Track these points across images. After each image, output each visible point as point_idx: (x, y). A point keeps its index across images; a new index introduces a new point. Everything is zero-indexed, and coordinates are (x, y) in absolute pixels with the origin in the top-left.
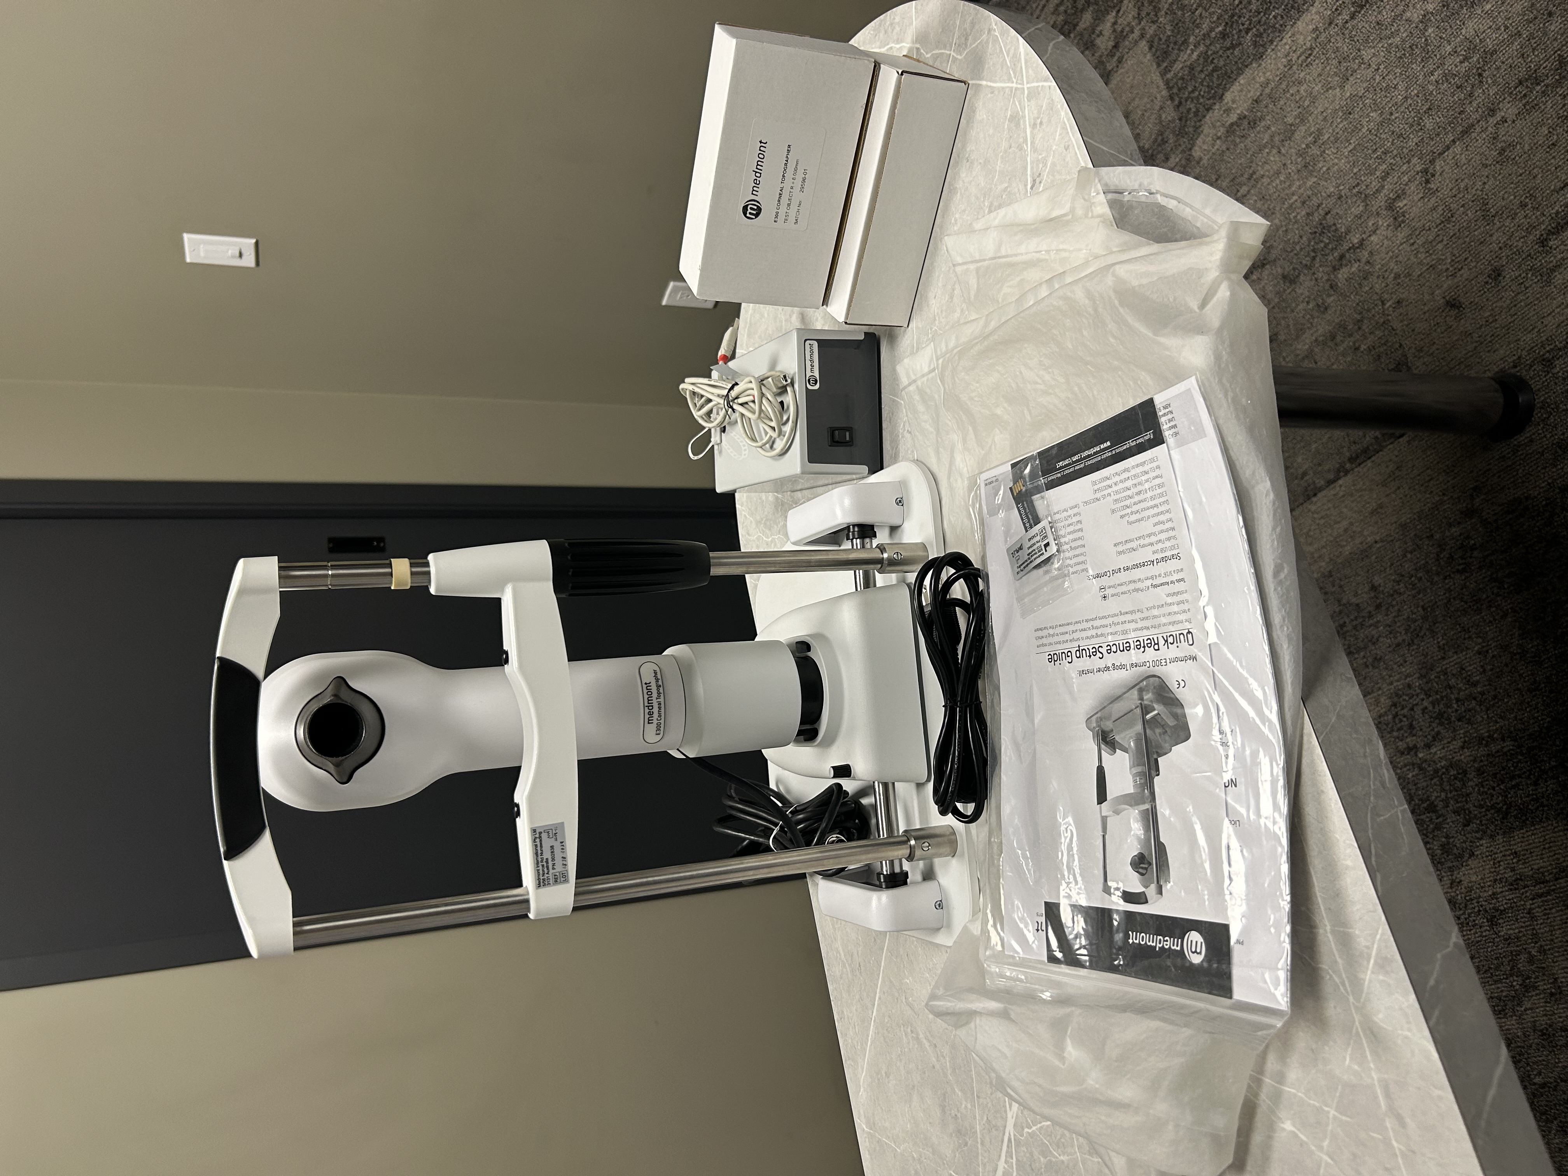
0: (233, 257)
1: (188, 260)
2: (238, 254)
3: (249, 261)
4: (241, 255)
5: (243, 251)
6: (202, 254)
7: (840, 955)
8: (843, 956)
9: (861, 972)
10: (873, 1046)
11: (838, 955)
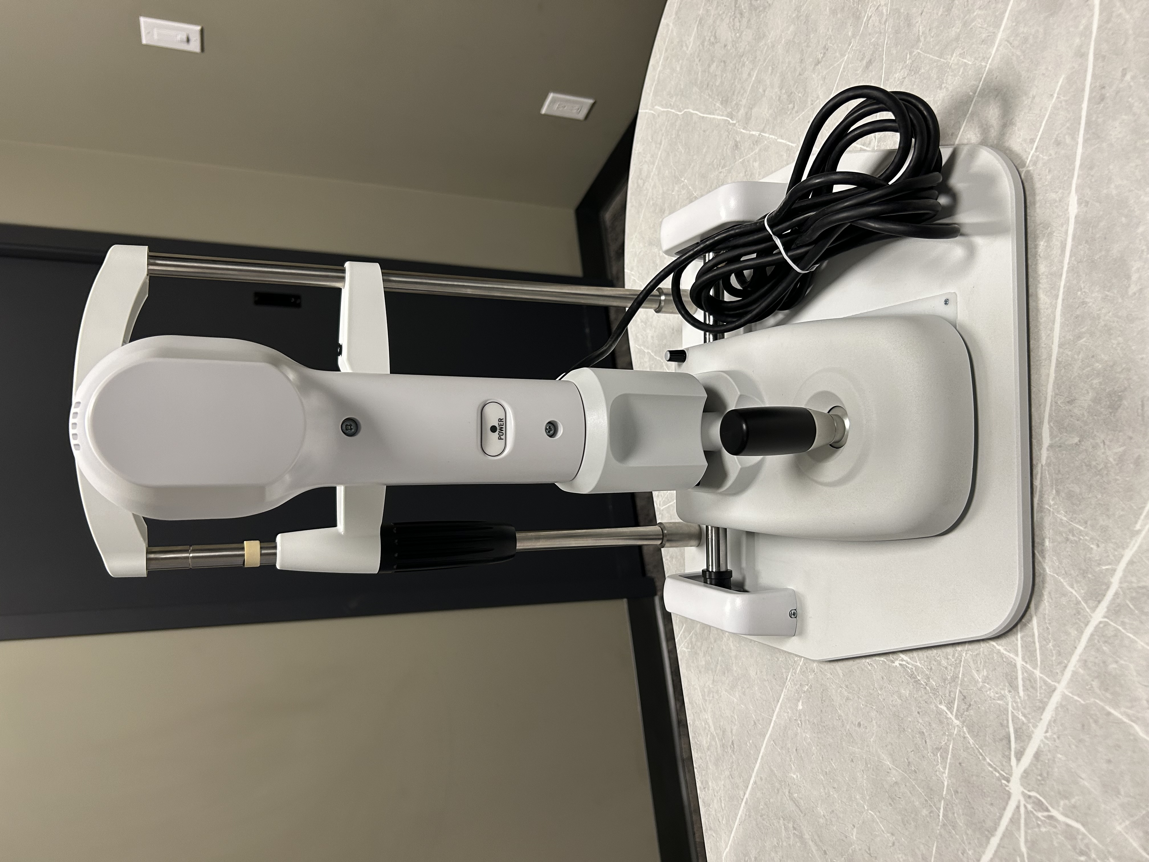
0: (181, 41)
1: (144, 42)
2: (185, 39)
3: (195, 46)
4: (188, 40)
5: (191, 37)
6: (156, 37)
7: (709, 727)
8: (712, 729)
9: (733, 751)
10: (741, 826)
11: (707, 726)
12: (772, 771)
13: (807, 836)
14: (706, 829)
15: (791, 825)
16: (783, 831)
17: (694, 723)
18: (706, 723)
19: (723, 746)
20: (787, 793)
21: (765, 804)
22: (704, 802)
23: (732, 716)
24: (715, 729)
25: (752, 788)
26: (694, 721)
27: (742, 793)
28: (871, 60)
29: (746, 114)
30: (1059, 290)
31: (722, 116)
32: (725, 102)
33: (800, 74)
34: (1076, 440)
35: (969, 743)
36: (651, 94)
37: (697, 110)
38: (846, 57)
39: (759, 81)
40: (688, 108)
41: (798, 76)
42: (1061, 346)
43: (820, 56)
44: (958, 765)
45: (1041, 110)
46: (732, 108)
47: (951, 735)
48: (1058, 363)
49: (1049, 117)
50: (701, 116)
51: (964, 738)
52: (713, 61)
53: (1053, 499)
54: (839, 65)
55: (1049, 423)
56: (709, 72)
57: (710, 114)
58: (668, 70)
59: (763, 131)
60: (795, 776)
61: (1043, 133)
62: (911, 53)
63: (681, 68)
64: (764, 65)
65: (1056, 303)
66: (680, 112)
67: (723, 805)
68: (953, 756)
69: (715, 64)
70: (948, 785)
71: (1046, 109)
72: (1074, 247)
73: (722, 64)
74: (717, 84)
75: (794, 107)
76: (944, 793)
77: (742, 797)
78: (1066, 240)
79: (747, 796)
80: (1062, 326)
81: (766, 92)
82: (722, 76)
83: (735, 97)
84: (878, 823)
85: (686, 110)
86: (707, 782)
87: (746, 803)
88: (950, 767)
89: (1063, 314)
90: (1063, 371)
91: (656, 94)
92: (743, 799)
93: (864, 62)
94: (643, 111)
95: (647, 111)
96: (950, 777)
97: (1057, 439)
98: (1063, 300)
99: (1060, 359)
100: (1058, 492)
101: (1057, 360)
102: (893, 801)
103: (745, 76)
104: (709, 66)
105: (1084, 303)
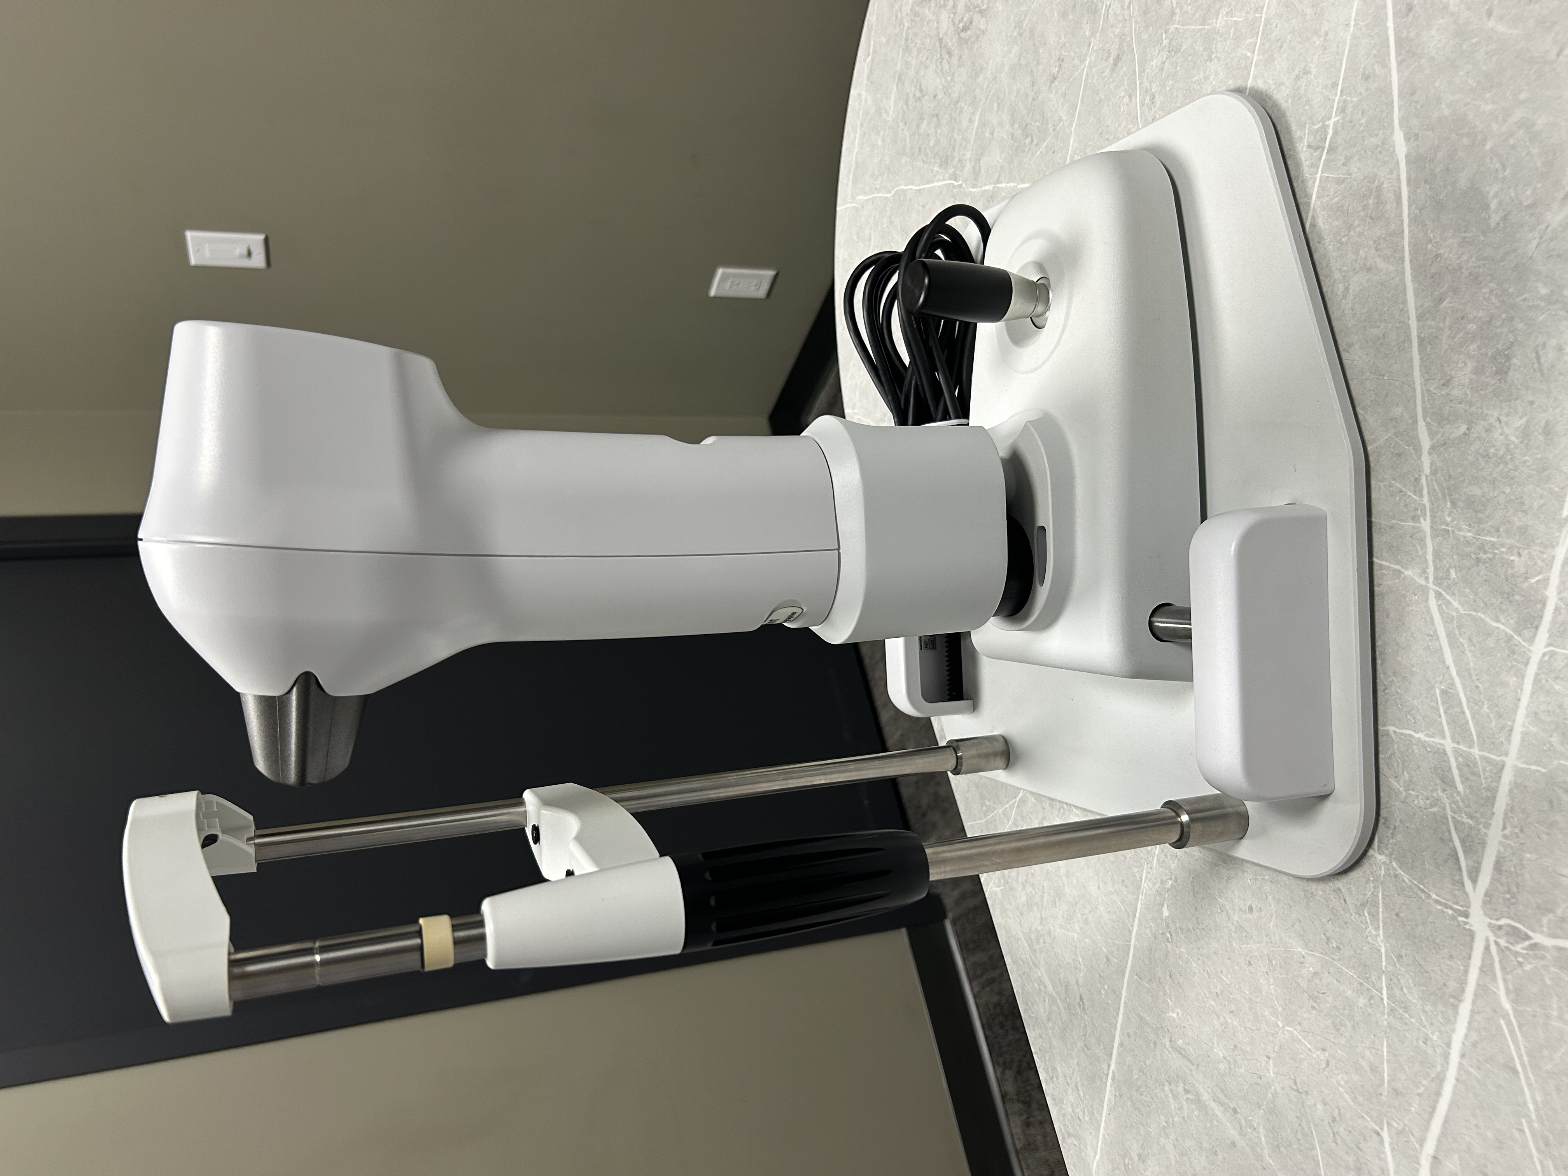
0: (241, 256)
1: (193, 262)
2: (245, 253)
3: (259, 260)
4: (249, 254)
5: (253, 250)
6: (208, 254)
7: (1045, 987)
8: (1050, 988)
9: (1084, 1009)
10: (1111, 1115)
11: (1042, 987)
12: (1141, 1018)
13: (1206, 1097)
14: (1064, 1138)
15: (1181, 1089)
16: (1171, 1100)
17: (1023, 989)
18: (1041, 983)
19: (1069, 1008)
20: (1168, 1044)
21: (1141, 1070)
22: (1054, 1099)
23: (1074, 960)
24: (1054, 987)
25: (1119, 1054)
26: (1023, 987)
27: (1105, 1067)
28: (1118, 55)
29: (974, 168)
30: (1403, 251)
31: (944, 180)
32: (945, 163)
33: (1034, 100)
34: (1463, 428)
35: (1404, 881)
36: (850, 184)
37: (912, 184)
38: (1087, 62)
39: (983, 124)
40: (899, 185)
41: (1032, 103)
42: (1419, 318)
43: (1055, 71)
44: (1395, 917)
45: (1338, 46)
46: (954, 168)
47: (1376, 880)
48: (1421, 341)
49: (1350, 51)
50: (916, 190)
51: (1396, 876)
52: (922, 119)
53: (1449, 515)
54: (1081, 75)
55: (1424, 420)
56: (919, 134)
57: (928, 183)
58: (868, 149)
59: (998, 181)
60: (1175, 1015)
61: (1345, 72)
62: (1166, 32)
63: (883, 141)
64: (987, 103)
65: (1403, 268)
66: (889, 192)
67: (1081, 1093)
68: (1386, 907)
69: (925, 122)
70: (1386, 951)
71: (1344, 43)
72: (1412, 192)
73: (935, 119)
74: (932, 144)
75: (1032, 140)
76: (1384, 964)
77: (1106, 1072)
78: (1400, 188)
79: (1112, 1068)
80: (1416, 295)
81: (995, 135)
82: (936, 133)
83: (956, 154)
84: (1300, 1040)
85: (896, 189)
86: (1054, 1069)
87: (1113, 1079)
88: (1385, 923)
89: (1415, 278)
90: (1429, 347)
91: (855, 182)
92: (1107, 1075)
93: (1111, 61)
94: (842, 208)
95: (847, 206)
96: (1387, 937)
97: (1439, 436)
98: (1411, 261)
99: (1422, 335)
100: (1454, 504)
101: (1419, 337)
102: (1316, 1002)
103: (965, 123)
104: (918, 126)
105: (1437, 256)
